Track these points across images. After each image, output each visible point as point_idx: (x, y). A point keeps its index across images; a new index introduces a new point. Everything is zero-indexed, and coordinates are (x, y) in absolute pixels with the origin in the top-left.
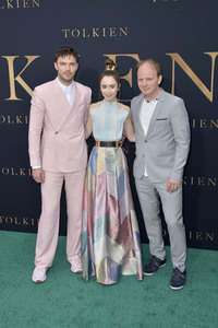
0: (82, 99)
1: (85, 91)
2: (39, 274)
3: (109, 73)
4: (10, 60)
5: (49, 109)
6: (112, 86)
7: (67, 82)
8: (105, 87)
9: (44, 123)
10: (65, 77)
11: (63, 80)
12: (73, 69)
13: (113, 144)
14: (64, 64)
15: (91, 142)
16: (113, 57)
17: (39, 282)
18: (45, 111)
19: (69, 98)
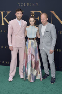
0: (24, 25)
1: (25, 23)
2: (10, 79)
3: (32, 17)
4: (2, 13)
5: (14, 28)
6: (33, 21)
7: (19, 19)
8: (31, 21)
9: (12, 32)
10: (19, 18)
12: (21, 15)
13: (33, 39)
14: (18, 14)
15: (26, 38)
16: (33, 12)
17: (10, 81)
18: (13, 29)
19: (20, 24)
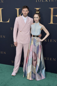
11: (24, 16)
14: (24, 11)
18: (18, 25)
19: (25, 21)
